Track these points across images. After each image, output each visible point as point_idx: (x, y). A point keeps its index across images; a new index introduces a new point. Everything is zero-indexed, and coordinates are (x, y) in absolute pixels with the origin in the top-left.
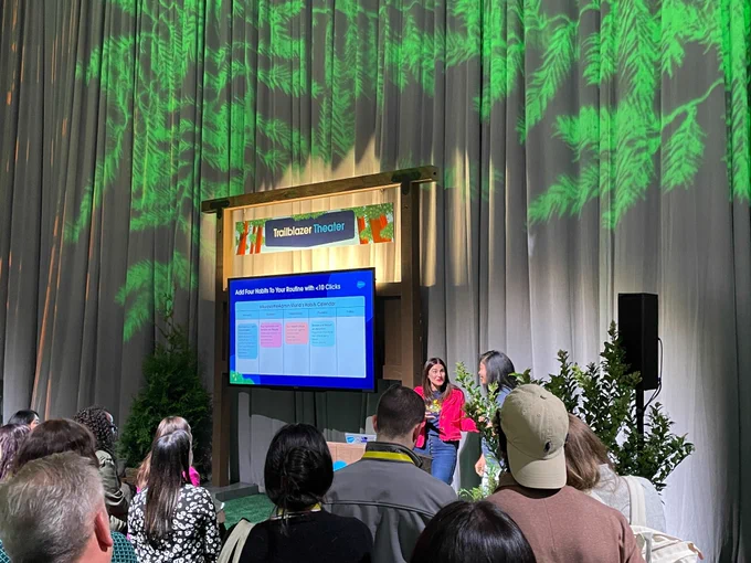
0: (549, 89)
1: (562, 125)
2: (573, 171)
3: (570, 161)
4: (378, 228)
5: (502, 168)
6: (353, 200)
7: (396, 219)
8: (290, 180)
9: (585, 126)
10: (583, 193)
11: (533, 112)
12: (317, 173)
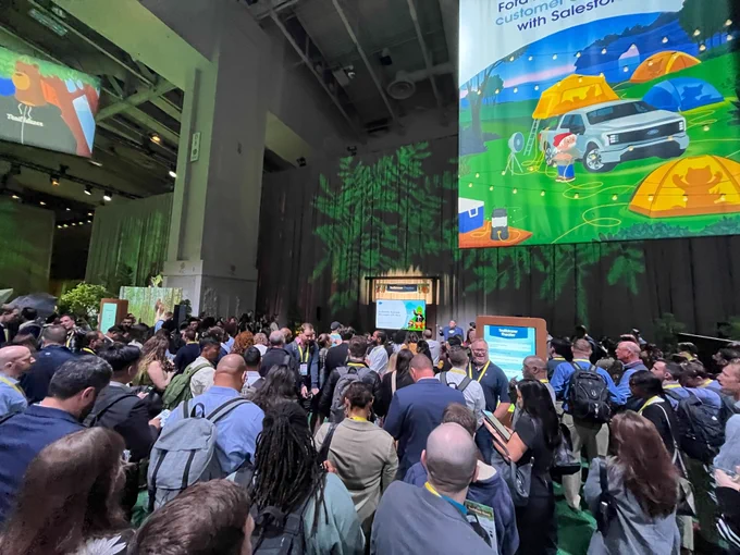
0: (471, 261)
1: (475, 270)
2: (477, 281)
3: (477, 279)
4: (425, 289)
5: (457, 277)
6: (413, 282)
7: (430, 288)
8: (391, 274)
9: (480, 270)
10: (480, 286)
11: (467, 266)
12: (400, 274)
